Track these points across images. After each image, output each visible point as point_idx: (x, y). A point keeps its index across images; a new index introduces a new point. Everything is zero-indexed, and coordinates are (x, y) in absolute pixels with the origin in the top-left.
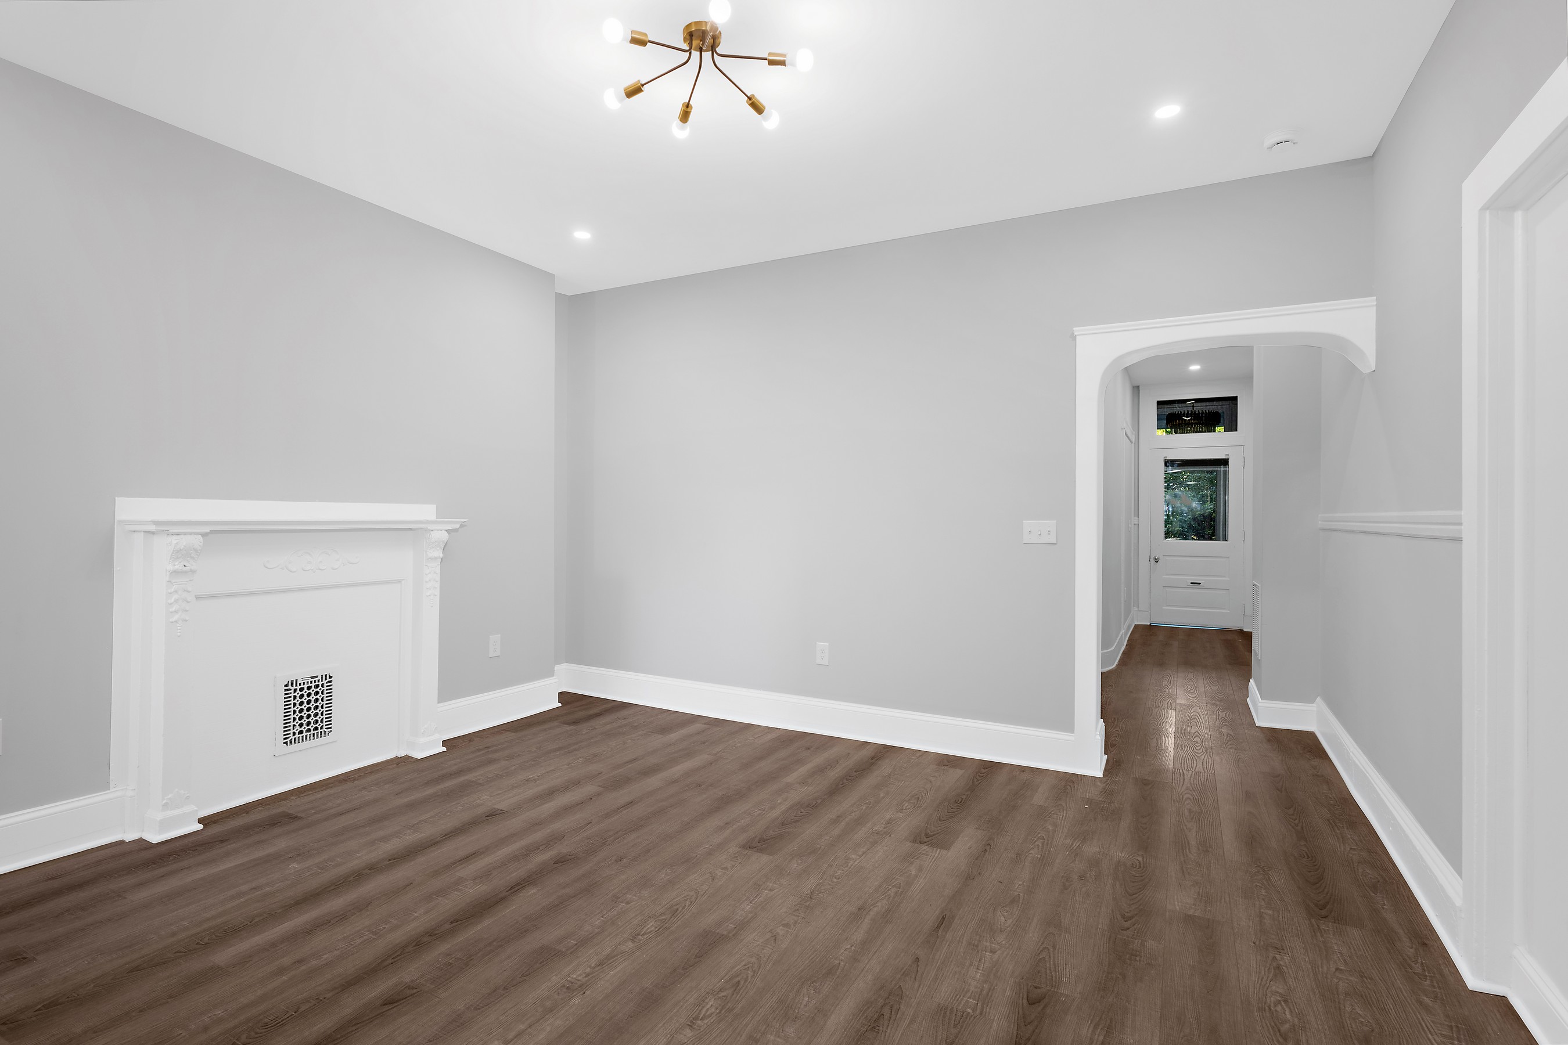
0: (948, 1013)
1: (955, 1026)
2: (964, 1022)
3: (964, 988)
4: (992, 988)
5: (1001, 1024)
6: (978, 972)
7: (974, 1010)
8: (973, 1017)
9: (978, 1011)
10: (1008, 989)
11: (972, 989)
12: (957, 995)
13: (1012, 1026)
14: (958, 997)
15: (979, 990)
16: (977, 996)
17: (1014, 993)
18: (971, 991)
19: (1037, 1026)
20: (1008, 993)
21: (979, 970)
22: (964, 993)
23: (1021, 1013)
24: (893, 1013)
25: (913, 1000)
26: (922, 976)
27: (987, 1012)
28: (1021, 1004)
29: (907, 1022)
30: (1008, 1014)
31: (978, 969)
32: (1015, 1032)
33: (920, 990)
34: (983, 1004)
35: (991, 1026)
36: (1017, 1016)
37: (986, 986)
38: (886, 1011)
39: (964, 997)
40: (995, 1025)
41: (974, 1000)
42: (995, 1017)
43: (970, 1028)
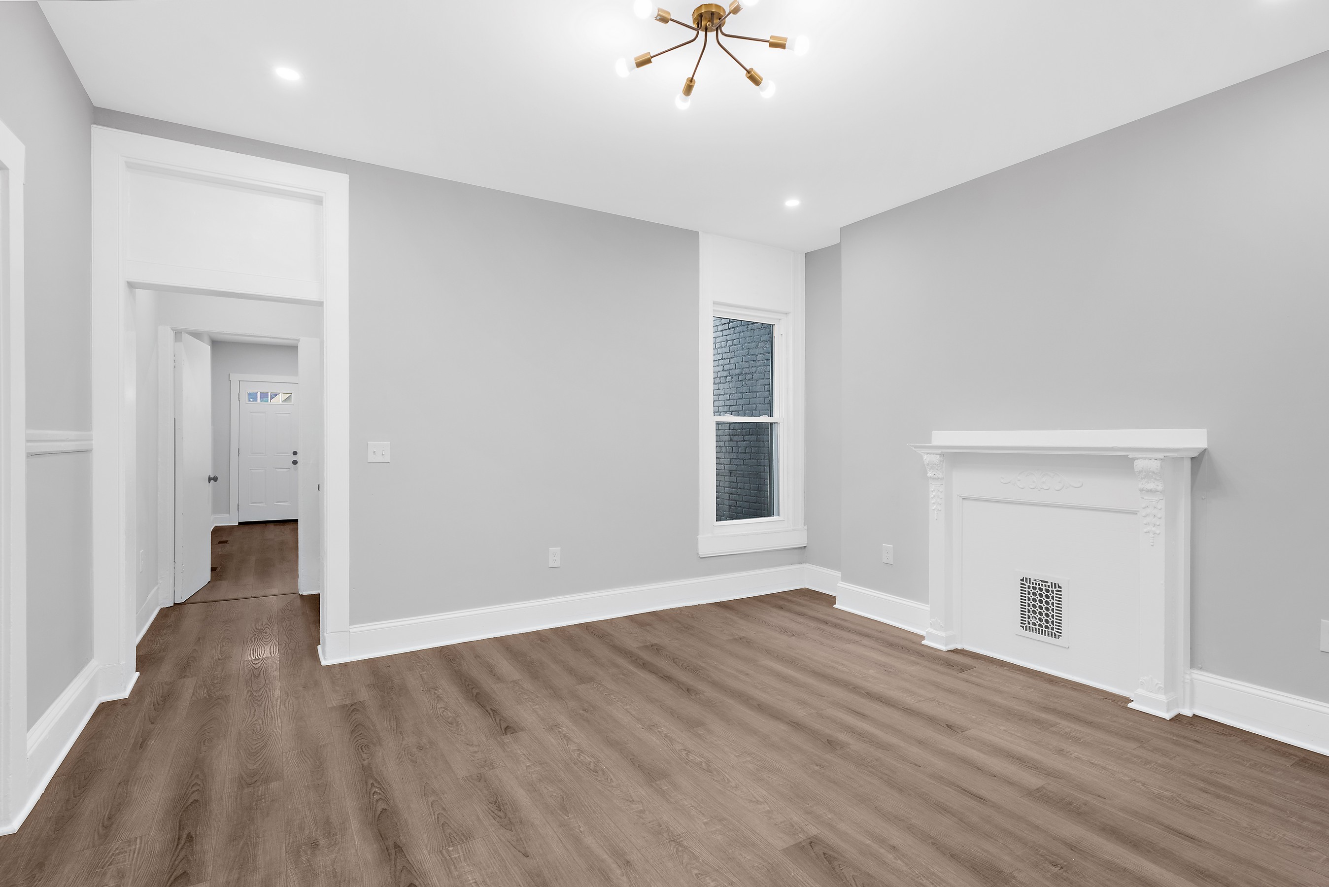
0: (463, 838)
1: (450, 834)
2: (447, 840)
3: (470, 860)
4: (450, 875)
5: (422, 855)
6: (472, 880)
7: (448, 852)
8: (444, 845)
9: (444, 852)
10: (438, 883)
11: (464, 864)
12: (469, 852)
13: (413, 859)
14: (467, 851)
15: (458, 867)
16: (455, 861)
17: (430, 883)
18: (463, 861)
19: (395, 871)
20: (435, 879)
21: (474, 883)
22: (467, 857)
23: (414, 872)
24: (496, 816)
25: (493, 829)
26: (507, 847)
27: (438, 856)
28: (418, 879)
29: (481, 817)
30: (422, 865)
31: (476, 882)
32: (408, 857)
33: (497, 838)
34: (445, 858)
35: (427, 849)
36: (415, 868)
37: (456, 873)
38: (501, 814)
39: (464, 854)
40: (425, 852)
41: (455, 857)
42: (430, 857)
43: (440, 839)
